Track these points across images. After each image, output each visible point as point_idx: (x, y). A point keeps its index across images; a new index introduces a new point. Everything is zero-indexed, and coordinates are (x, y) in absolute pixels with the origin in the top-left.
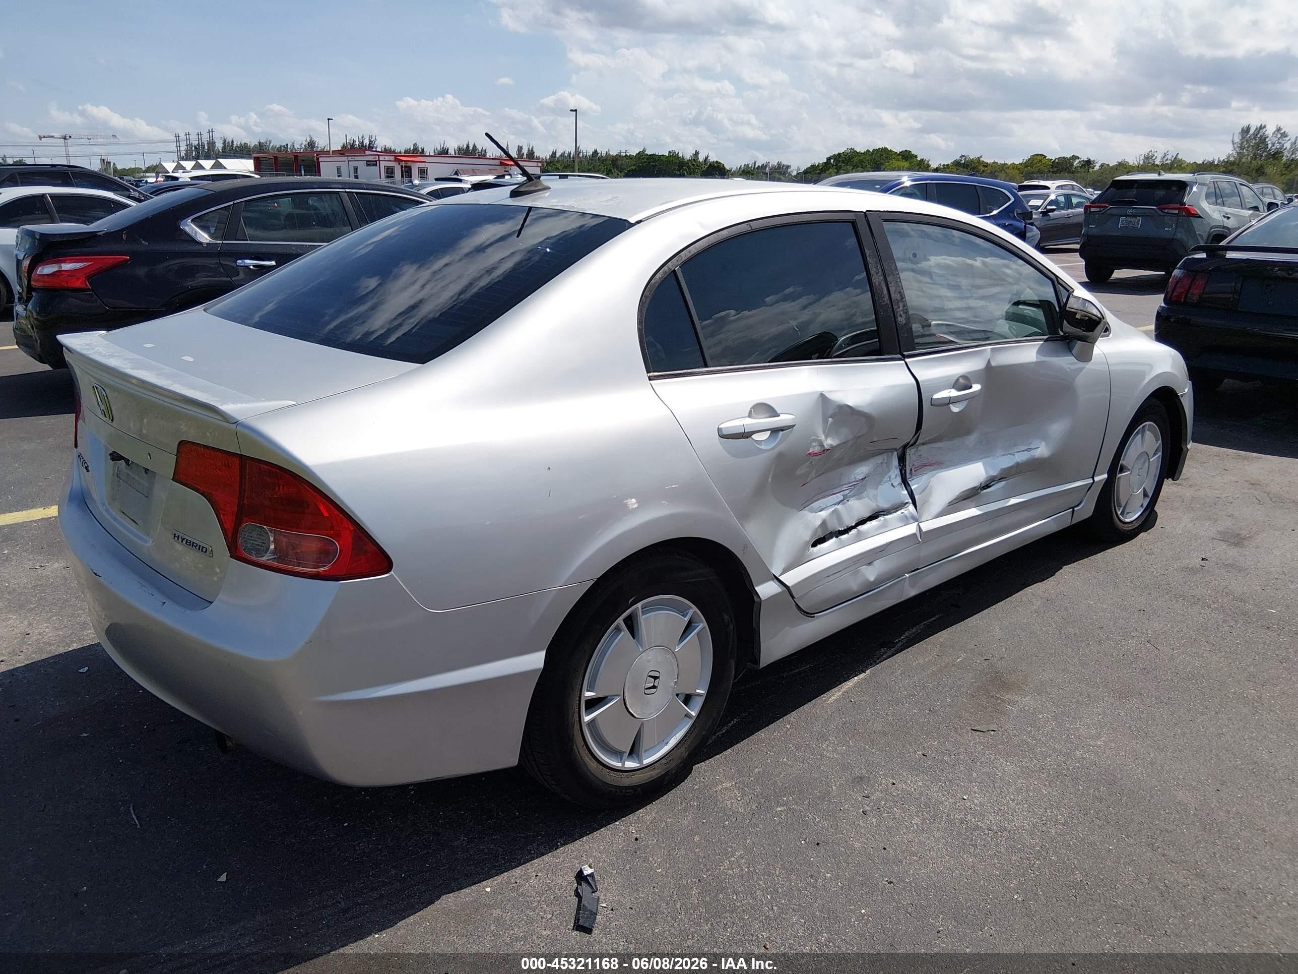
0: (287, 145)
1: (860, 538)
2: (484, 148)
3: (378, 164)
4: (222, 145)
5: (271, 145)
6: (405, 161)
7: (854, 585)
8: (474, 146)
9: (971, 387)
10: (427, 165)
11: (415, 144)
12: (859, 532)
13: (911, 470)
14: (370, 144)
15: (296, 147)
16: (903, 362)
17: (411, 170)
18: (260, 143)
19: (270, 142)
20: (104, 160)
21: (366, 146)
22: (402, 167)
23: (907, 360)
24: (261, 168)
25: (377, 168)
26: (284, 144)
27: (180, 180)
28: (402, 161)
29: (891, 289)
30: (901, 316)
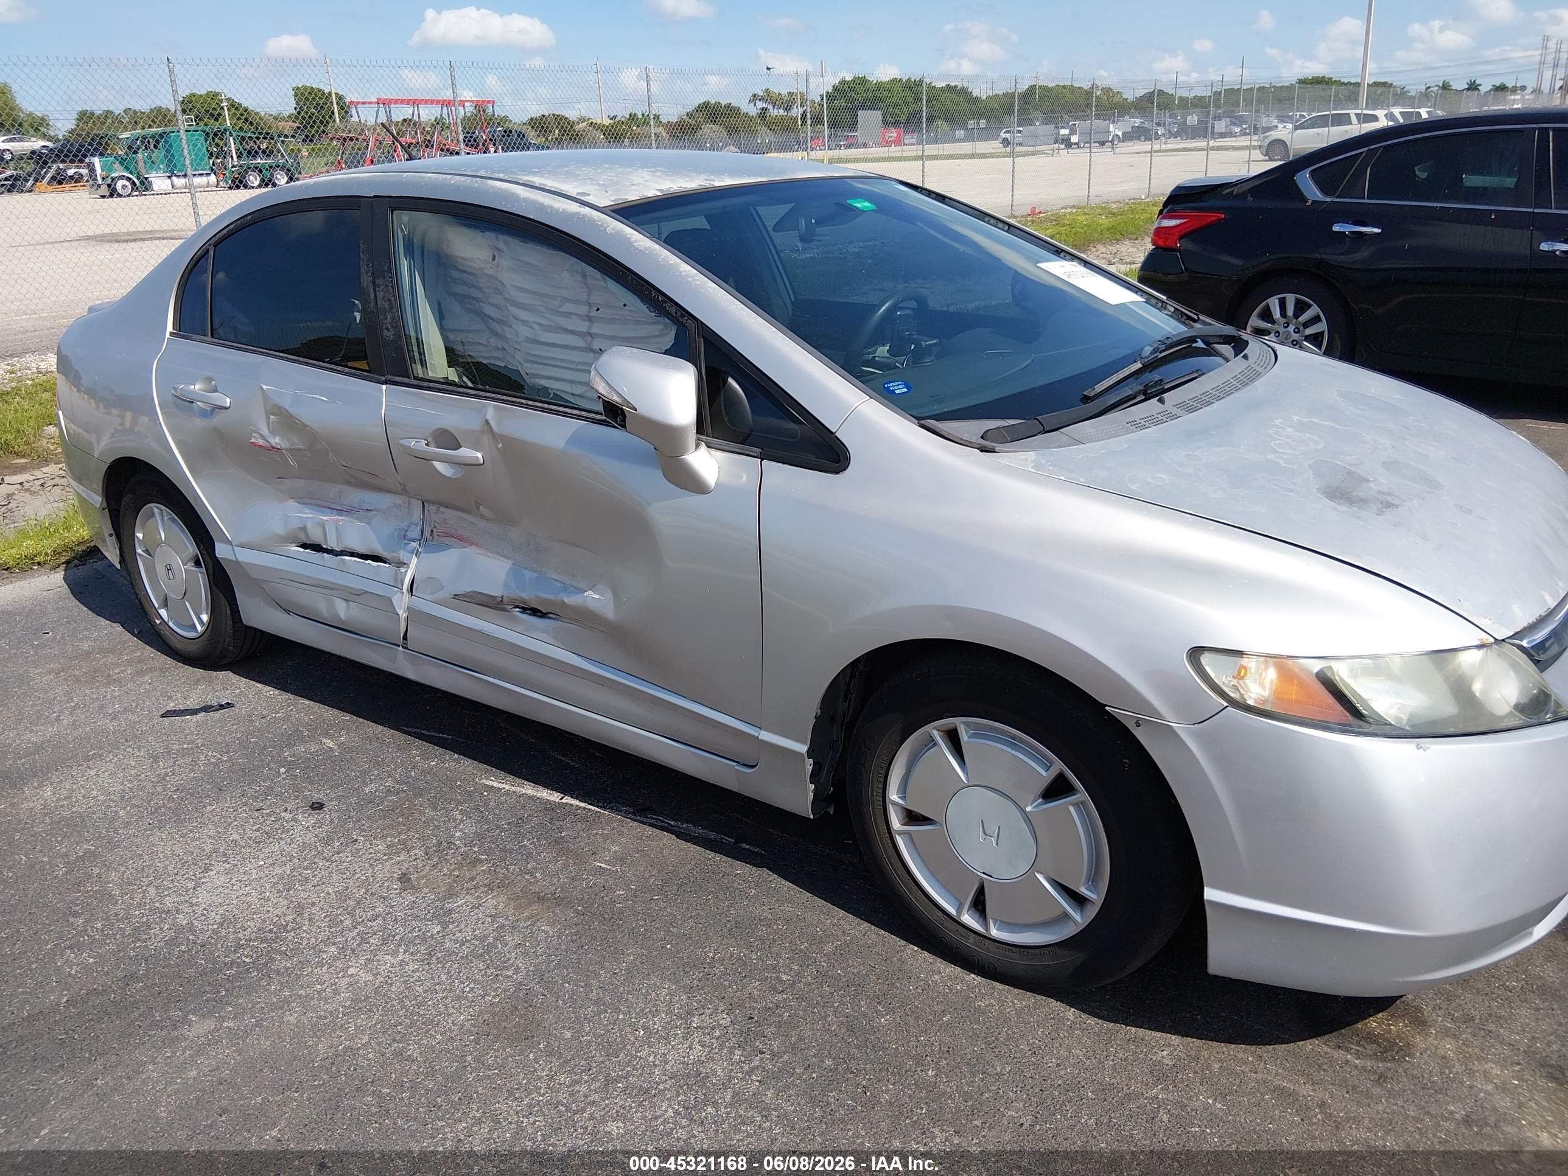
1: (342, 568)
7: (324, 609)
9: (458, 448)
12: (344, 563)
13: (432, 531)
16: (382, 386)
23: (386, 385)
29: (378, 293)
30: (388, 330)
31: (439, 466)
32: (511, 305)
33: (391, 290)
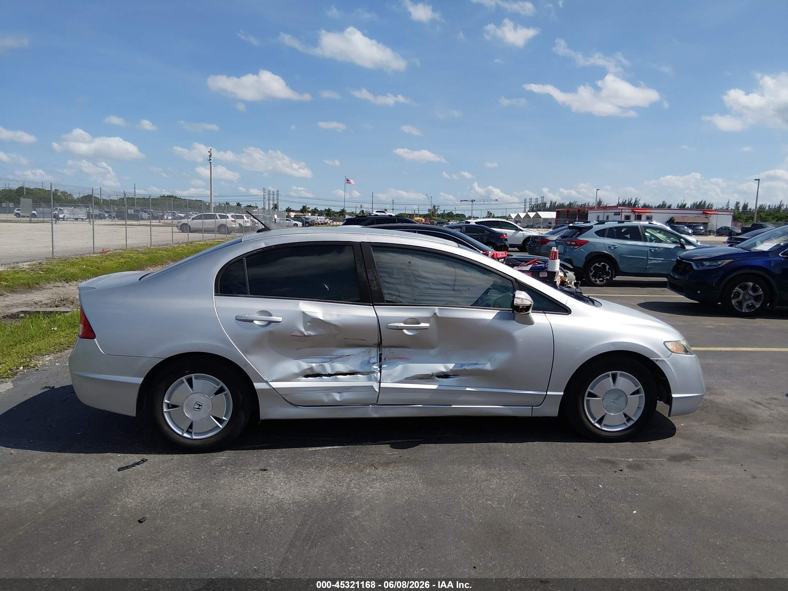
0: (586, 204)
1: (337, 380)
2: (711, 203)
3: (621, 214)
4: (550, 204)
5: (576, 204)
6: (638, 212)
7: (326, 399)
8: (705, 202)
9: (419, 324)
10: (652, 214)
11: (664, 202)
12: (337, 378)
13: (385, 358)
14: (635, 202)
15: (590, 205)
16: (372, 307)
17: (641, 217)
18: (570, 203)
19: (576, 202)
20: (489, 212)
21: (632, 204)
22: (635, 215)
23: (375, 306)
24: (559, 217)
25: (620, 216)
26: (584, 203)
27: (471, 223)
28: (636, 212)
29: (368, 275)
30: (374, 287)
31: (405, 331)
32: (418, 277)
33: (376, 273)
